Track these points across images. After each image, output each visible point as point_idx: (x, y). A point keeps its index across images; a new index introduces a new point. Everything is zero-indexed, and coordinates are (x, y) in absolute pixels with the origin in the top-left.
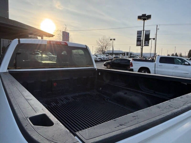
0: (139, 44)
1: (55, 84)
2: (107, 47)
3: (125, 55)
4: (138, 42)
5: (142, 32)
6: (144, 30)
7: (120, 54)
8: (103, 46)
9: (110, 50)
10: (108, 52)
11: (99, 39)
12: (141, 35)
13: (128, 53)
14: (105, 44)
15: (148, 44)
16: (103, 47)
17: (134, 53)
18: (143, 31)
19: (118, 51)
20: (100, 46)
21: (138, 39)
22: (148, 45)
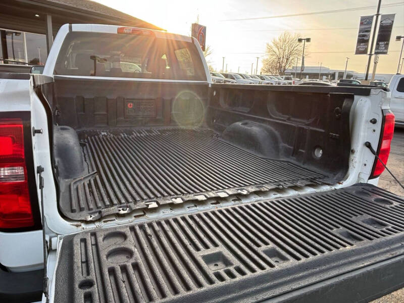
0: (361, 49)
1: (130, 106)
2: (291, 58)
3: (334, 79)
4: (362, 44)
5: (372, 20)
6: (378, 15)
7: (323, 75)
8: (281, 56)
9: (298, 66)
10: (294, 72)
11: (273, 41)
12: (371, 28)
13: (343, 73)
14: (287, 51)
15: (385, 49)
16: (282, 59)
17: (357, 73)
18: (375, 18)
19: (318, 70)
20: (274, 57)
21: (361, 38)
22: (385, 51)
